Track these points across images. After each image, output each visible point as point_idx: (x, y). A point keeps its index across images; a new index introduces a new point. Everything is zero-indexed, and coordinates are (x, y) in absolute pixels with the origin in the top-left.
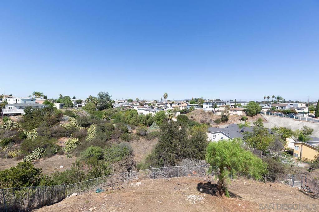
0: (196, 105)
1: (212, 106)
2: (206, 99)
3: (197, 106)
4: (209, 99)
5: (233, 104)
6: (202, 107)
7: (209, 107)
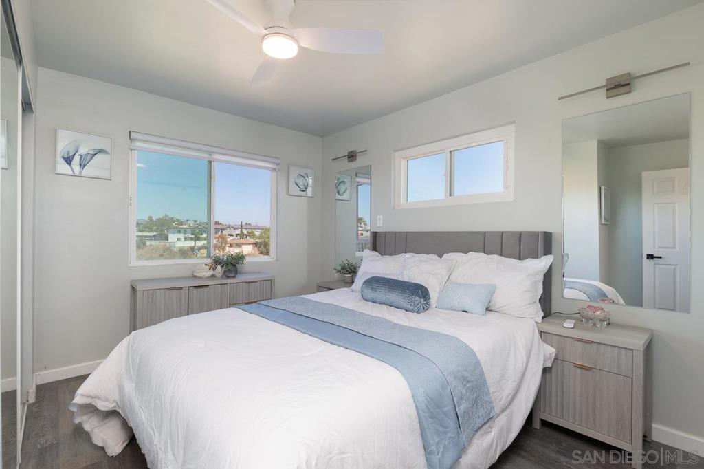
0: (151, 234)
1: (190, 235)
2: (188, 220)
3: (154, 236)
4: (195, 221)
5: (238, 232)
6: (167, 238)
7: (183, 239)
